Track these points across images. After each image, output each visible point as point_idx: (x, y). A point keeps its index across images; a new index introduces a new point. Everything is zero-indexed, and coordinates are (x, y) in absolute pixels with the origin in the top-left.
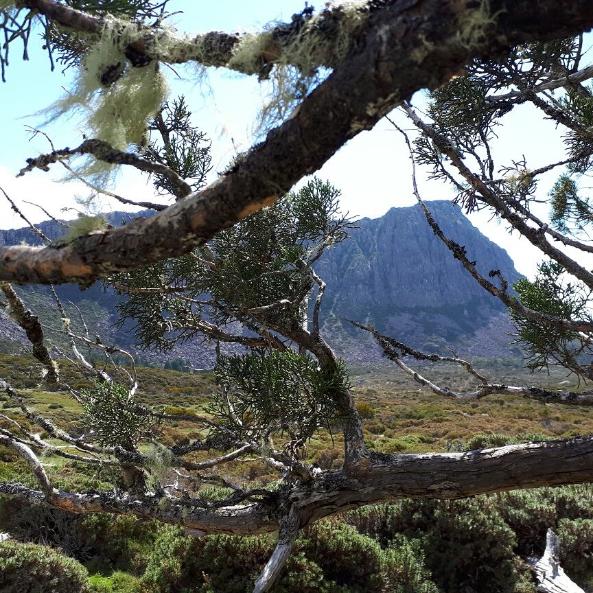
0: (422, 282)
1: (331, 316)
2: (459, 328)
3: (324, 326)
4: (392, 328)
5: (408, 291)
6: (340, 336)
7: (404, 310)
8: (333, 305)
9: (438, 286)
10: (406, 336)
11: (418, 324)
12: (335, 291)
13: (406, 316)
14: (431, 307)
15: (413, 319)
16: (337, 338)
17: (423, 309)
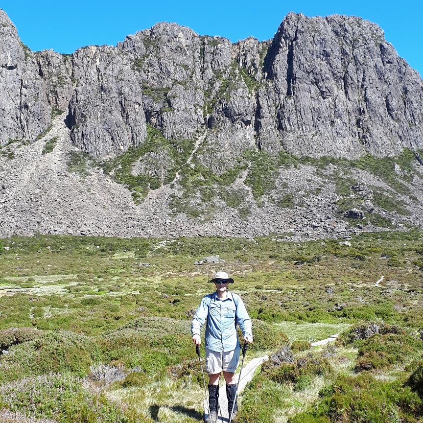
0: (332, 122)
1: (188, 166)
2: (390, 188)
3: (175, 180)
4: (285, 185)
5: (310, 136)
6: (198, 194)
7: (305, 160)
8: (194, 152)
9: (355, 129)
10: (307, 196)
11: (326, 180)
12: (198, 132)
13: (307, 170)
14: (345, 160)
15: (318, 174)
16: (194, 197)
17: (333, 161)
